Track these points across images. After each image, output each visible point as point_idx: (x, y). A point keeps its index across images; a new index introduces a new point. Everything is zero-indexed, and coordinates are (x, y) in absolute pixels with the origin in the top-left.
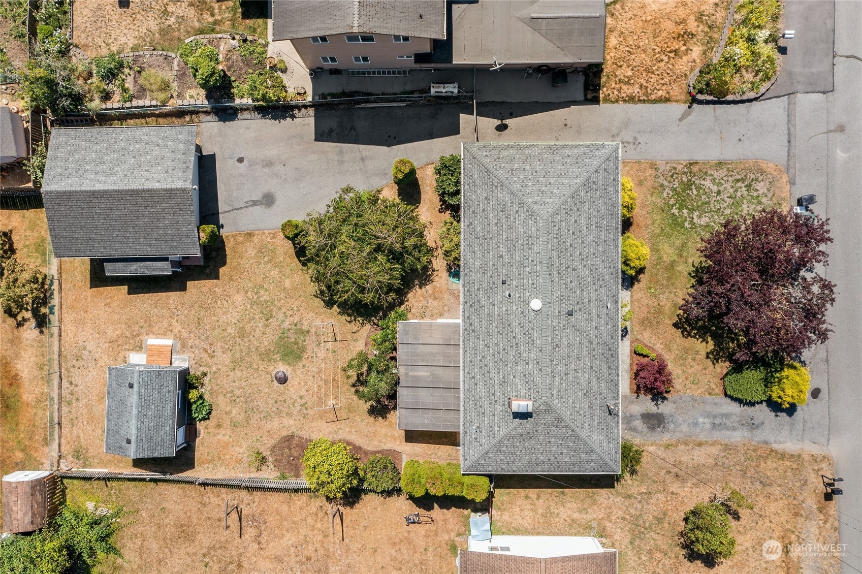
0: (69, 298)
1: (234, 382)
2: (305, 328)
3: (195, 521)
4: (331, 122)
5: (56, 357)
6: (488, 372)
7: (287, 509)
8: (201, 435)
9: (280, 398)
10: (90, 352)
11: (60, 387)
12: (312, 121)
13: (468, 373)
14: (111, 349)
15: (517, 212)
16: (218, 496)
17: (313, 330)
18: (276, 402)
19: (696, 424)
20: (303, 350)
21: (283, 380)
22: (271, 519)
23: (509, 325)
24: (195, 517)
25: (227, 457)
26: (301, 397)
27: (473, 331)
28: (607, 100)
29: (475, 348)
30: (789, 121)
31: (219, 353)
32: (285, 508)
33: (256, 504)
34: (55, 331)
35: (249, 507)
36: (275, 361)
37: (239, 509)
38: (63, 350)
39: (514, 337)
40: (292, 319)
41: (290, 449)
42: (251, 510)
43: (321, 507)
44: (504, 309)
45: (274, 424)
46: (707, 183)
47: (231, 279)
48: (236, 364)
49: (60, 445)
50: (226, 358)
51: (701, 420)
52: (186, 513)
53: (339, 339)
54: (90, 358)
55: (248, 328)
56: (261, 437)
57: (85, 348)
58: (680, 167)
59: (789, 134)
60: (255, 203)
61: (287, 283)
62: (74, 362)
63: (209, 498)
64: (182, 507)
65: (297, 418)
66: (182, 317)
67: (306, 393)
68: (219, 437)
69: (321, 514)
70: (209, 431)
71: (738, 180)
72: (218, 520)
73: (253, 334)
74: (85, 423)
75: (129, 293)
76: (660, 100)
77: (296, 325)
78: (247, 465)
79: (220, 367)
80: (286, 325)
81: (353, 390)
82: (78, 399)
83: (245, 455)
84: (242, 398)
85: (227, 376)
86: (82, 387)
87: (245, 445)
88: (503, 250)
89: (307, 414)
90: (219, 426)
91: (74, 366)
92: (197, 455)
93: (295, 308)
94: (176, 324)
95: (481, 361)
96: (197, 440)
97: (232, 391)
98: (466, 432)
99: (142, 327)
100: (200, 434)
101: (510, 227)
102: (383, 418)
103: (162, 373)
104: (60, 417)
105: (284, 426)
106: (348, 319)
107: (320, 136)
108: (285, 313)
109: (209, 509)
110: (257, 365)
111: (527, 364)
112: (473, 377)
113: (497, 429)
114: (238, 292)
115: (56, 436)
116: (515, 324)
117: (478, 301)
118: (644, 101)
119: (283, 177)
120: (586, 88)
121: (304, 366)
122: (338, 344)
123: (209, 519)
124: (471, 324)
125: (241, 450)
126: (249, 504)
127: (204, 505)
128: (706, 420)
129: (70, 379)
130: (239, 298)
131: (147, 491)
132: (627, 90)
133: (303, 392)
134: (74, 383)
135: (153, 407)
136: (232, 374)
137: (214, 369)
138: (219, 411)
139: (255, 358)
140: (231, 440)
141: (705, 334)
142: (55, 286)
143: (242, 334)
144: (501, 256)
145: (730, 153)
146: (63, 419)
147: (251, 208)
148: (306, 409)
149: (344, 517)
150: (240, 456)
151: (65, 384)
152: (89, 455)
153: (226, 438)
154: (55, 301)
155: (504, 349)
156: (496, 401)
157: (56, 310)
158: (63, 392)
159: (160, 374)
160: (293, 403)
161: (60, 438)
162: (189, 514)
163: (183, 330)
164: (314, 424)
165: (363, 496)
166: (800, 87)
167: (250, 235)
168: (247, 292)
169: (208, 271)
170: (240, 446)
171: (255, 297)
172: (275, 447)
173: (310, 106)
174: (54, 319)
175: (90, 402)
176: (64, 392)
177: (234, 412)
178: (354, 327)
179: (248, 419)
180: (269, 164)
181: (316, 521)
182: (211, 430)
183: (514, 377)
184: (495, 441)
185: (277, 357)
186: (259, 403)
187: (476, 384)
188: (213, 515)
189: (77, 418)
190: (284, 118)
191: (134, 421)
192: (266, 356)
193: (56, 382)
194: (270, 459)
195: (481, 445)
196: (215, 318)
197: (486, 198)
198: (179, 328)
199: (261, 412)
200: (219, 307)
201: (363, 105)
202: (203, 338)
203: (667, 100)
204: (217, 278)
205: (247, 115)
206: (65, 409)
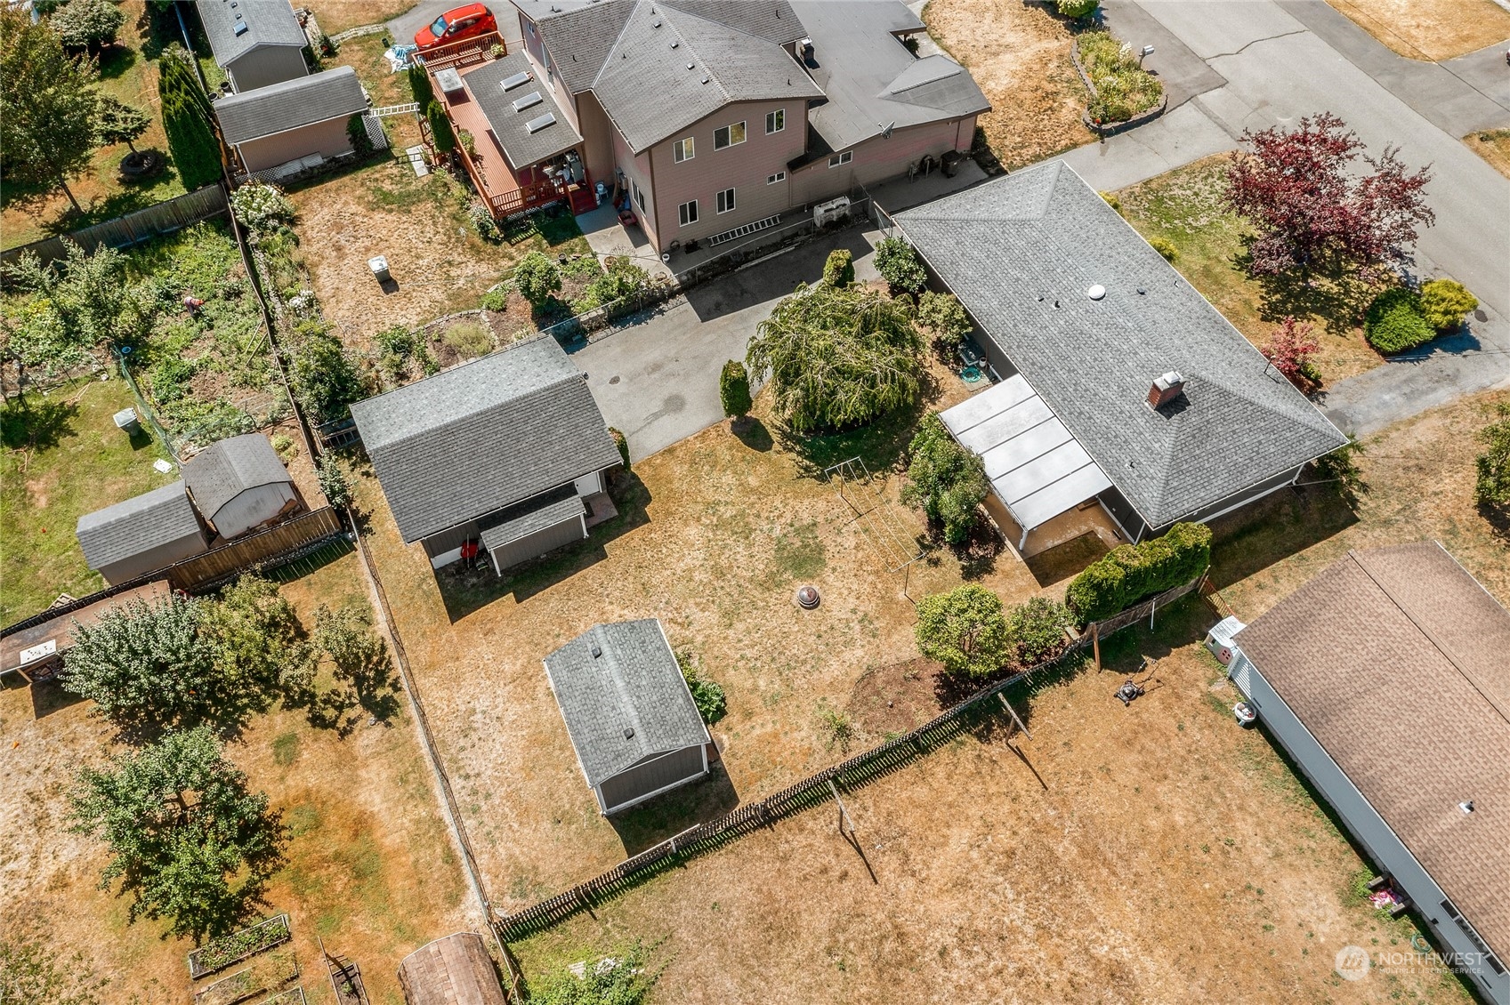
0: (421, 652)
1: (740, 641)
2: (807, 521)
3: (782, 895)
4: (713, 296)
5: (425, 750)
6: (1095, 395)
7: (926, 790)
8: (727, 745)
9: (823, 628)
10: (484, 712)
11: (448, 792)
12: (688, 306)
13: (1071, 413)
14: (519, 689)
15: (1003, 232)
16: (801, 830)
17: (820, 519)
18: (819, 636)
19: (1385, 404)
20: (821, 549)
21: (813, 603)
22: (910, 821)
23: (1082, 333)
24: (778, 889)
25: (785, 754)
26: (854, 611)
27: (1041, 368)
28: (1013, 167)
29: (1058, 383)
30: (1210, 117)
31: (697, 615)
32: (921, 792)
33: (871, 810)
34: (411, 711)
35: (862, 822)
36: (788, 582)
37: (848, 835)
38: (434, 734)
39: (1097, 340)
40: (783, 520)
41: (878, 693)
42: (868, 825)
43: (979, 756)
44: (1062, 322)
45: (834, 669)
46: (1177, 192)
47: (669, 514)
48: (729, 617)
49: (481, 890)
50: (713, 616)
51: (1387, 397)
52: (759, 890)
53: (862, 511)
54: (488, 721)
55: (724, 562)
56: (824, 699)
57: (473, 712)
58: (1137, 190)
59: (1220, 126)
60: (656, 416)
61: (753, 481)
62: (462, 742)
63: (787, 842)
64: (748, 883)
65: (865, 643)
66: (617, 593)
67: (857, 602)
68: (758, 731)
69: (985, 769)
70: (734, 731)
71: (1206, 178)
72: (821, 872)
73: (734, 564)
74: (516, 826)
75: (519, 601)
76: (1067, 148)
77: (792, 525)
78: (823, 752)
79: (708, 632)
80: (777, 532)
81: (924, 562)
82: (488, 796)
83: (814, 738)
84: (764, 658)
85: (725, 638)
86: (489, 772)
87: (804, 724)
88: (1016, 273)
89: (877, 629)
90: (748, 715)
91: (463, 749)
92: (734, 777)
93: (780, 506)
94: (610, 607)
95: (1076, 390)
96: (723, 756)
97: (742, 657)
98: (1121, 478)
99: (558, 636)
100: (722, 745)
101: (1006, 249)
102: (990, 573)
103: (636, 624)
104: (465, 843)
105: (851, 664)
106: (862, 481)
107: (706, 315)
108: (768, 518)
109: (797, 861)
110: (762, 601)
111: (1136, 353)
112: (1081, 413)
113: (1157, 445)
114: (686, 525)
115: (469, 879)
116: (1087, 327)
117: (1024, 336)
118: (1052, 155)
119: (682, 373)
120: (984, 167)
121: (834, 570)
122: (868, 518)
123: (806, 879)
124: (1033, 364)
125: (803, 734)
126: (860, 817)
127: (785, 859)
128: (1393, 395)
129: (462, 772)
130: (693, 532)
131: (671, 889)
132: (1028, 153)
133: (852, 602)
134: (472, 773)
135: (644, 673)
136: (731, 632)
137: (700, 639)
138: (737, 694)
139: (756, 593)
140: (778, 726)
141: (1304, 313)
142: (392, 651)
143: (720, 573)
144: (1018, 280)
145: (1177, 161)
146: (472, 842)
147: (656, 423)
148: (871, 622)
149: (1024, 751)
150: (806, 744)
151: (456, 783)
152: (541, 879)
153: (769, 728)
154: (398, 669)
155: (1095, 359)
156: (1131, 417)
157: (404, 683)
158: (456, 797)
159: (634, 627)
160: (848, 626)
161: (477, 878)
162: (765, 888)
163: (626, 611)
164: (895, 637)
165: (1032, 702)
166: (1195, 91)
167: (670, 451)
168: (699, 520)
169: (628, 519)
170: (799, 729)
171: (715, 520)
172: (852, 704)
173: (679, 292)
174: (405, 697)
175: (513, 786)
176: (461, 797)
177: (762, 683)
178: (876, 486)
179: (788, 683)
180: (656, 367)
181: (984, 783)
182: (738, 728)
183: (1132, 377)
184: (1167, 459)
185: (788, 575)
186: (795, 651)
187: (1090, 418)
188: (808, 869)
189: (496, 828)
190: (651, 317)
191: (625, 698)
192: (771, 582)
193: (438, 790)
194: (857, 726)
195: (1153, 478)
196: (669, 572)
197: (957, 243)
198: (618, 611)
199: (804, 662)
200: (667, 556)
201: (744, 267)
202: (661, 605)
203: (1075, 145)
204: (647, 520)
205: (600, 334)
206: (469, 823)
